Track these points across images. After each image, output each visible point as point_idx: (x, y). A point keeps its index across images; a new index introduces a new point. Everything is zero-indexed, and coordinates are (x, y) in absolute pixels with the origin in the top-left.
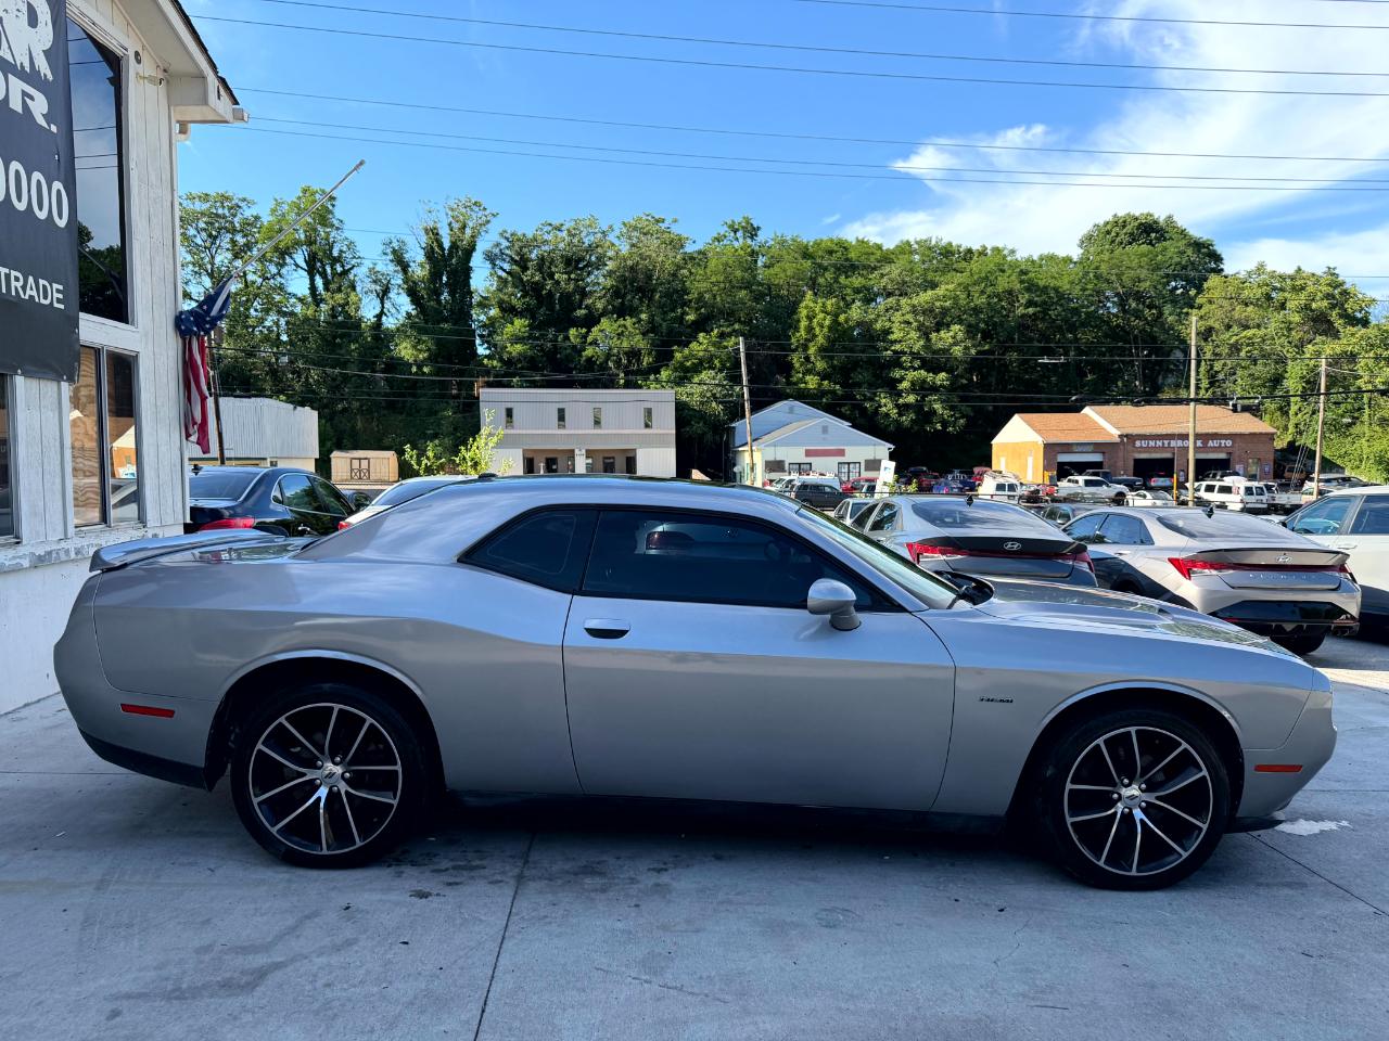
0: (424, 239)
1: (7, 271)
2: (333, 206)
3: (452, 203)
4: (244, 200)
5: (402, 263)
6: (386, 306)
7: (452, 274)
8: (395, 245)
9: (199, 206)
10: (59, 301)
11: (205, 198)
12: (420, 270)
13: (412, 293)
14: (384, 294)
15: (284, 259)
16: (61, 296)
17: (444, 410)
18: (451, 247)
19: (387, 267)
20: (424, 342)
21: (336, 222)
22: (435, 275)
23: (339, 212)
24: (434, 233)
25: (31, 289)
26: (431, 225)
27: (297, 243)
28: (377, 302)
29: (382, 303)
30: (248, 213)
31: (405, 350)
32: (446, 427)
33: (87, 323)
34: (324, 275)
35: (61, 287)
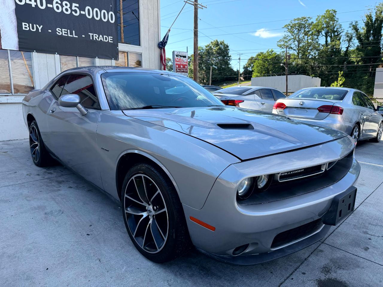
0: (366, 19)
1: (93, 34)
2: (336, 14)
3: (377, 5)
4: (309, 18)
5: (356, 29)
6: (350, 44)
7: (375, 30)
8: (354, 24)
9: (296, 22)
10: (111, 40)
11: (298, 19)
12: (362, 30)
13: (359, 38)
14: (350, 40)
15: (319, 34)
16: (112, 39)
17: (365, 76)
18: (375, 21)
19: (351, 31)
20: (360, 54)
21: (335, 19)
22: (368, 31)
23: (337, 16)
24: (370, 17)
25: (101, 38)
26: (369, 14)
27: (323, 29)
28: (347, 42)
29: (349, 43)
30: (310, 21)
31: (353, 58)
32: (365, 82)
33: (120, 46)
34: (331, 37)
35: (112, 37)
